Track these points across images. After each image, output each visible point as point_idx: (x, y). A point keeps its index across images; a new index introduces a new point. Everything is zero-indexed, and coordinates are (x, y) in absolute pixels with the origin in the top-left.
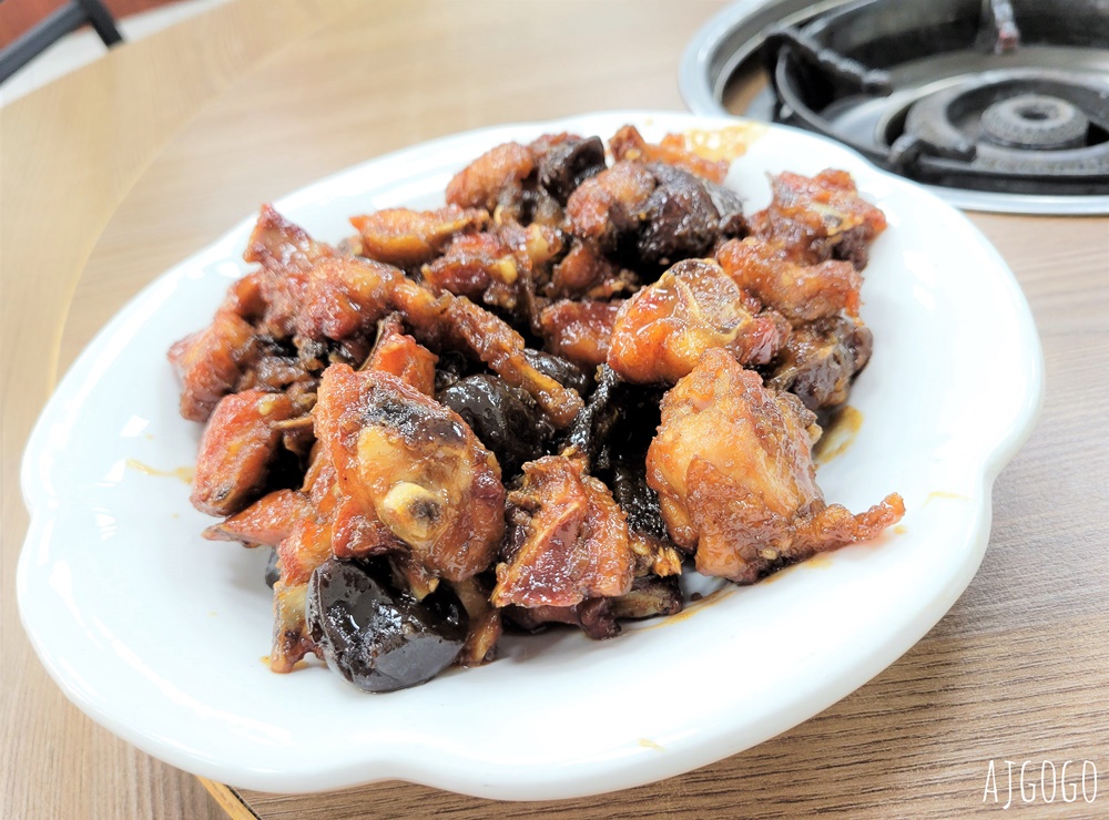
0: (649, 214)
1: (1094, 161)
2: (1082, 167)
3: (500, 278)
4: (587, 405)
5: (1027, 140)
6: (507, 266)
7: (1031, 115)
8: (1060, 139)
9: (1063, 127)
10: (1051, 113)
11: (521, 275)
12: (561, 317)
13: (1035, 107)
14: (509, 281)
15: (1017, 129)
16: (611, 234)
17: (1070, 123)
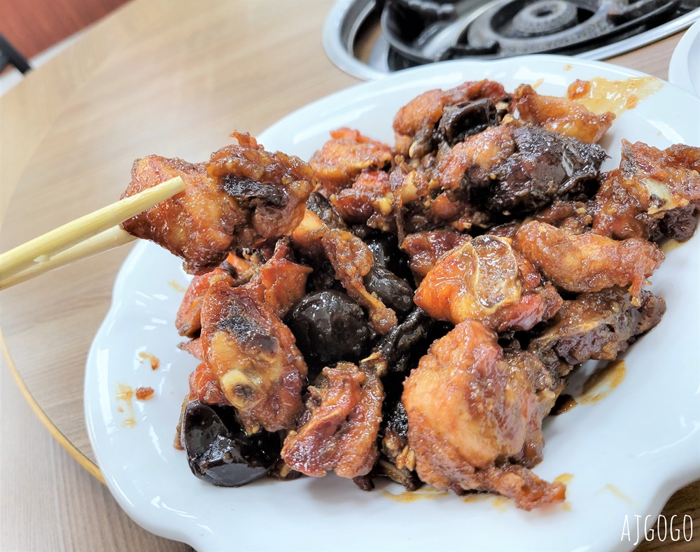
0: (498, 175)
1: (575, 37)
2: (567, 41)
3: (379, 211)
4: (399, 323)
5: (537, 31)
6: (385, 203)
7: (542, 13)
8: (558, 26)
9: (560, 17)
10: (554, 10)
11: (393, 211)
12: (414, 246)
13: (545, 7)
14: (384, 214)
15: (531, 24)
16: (465, 189)
17: (565, 14)
